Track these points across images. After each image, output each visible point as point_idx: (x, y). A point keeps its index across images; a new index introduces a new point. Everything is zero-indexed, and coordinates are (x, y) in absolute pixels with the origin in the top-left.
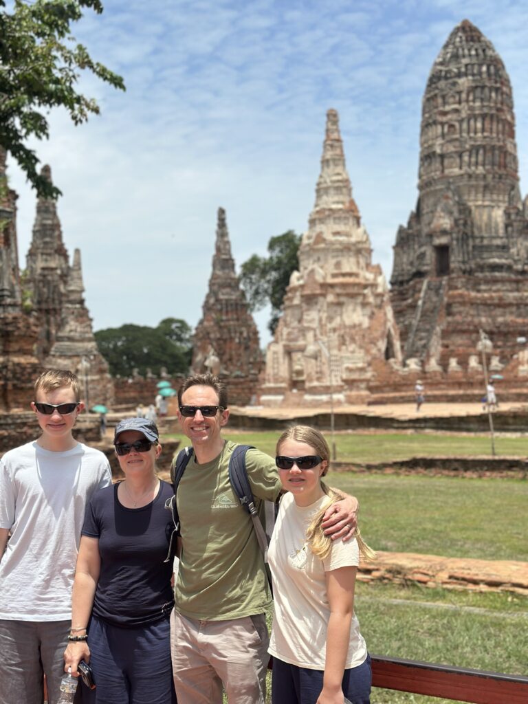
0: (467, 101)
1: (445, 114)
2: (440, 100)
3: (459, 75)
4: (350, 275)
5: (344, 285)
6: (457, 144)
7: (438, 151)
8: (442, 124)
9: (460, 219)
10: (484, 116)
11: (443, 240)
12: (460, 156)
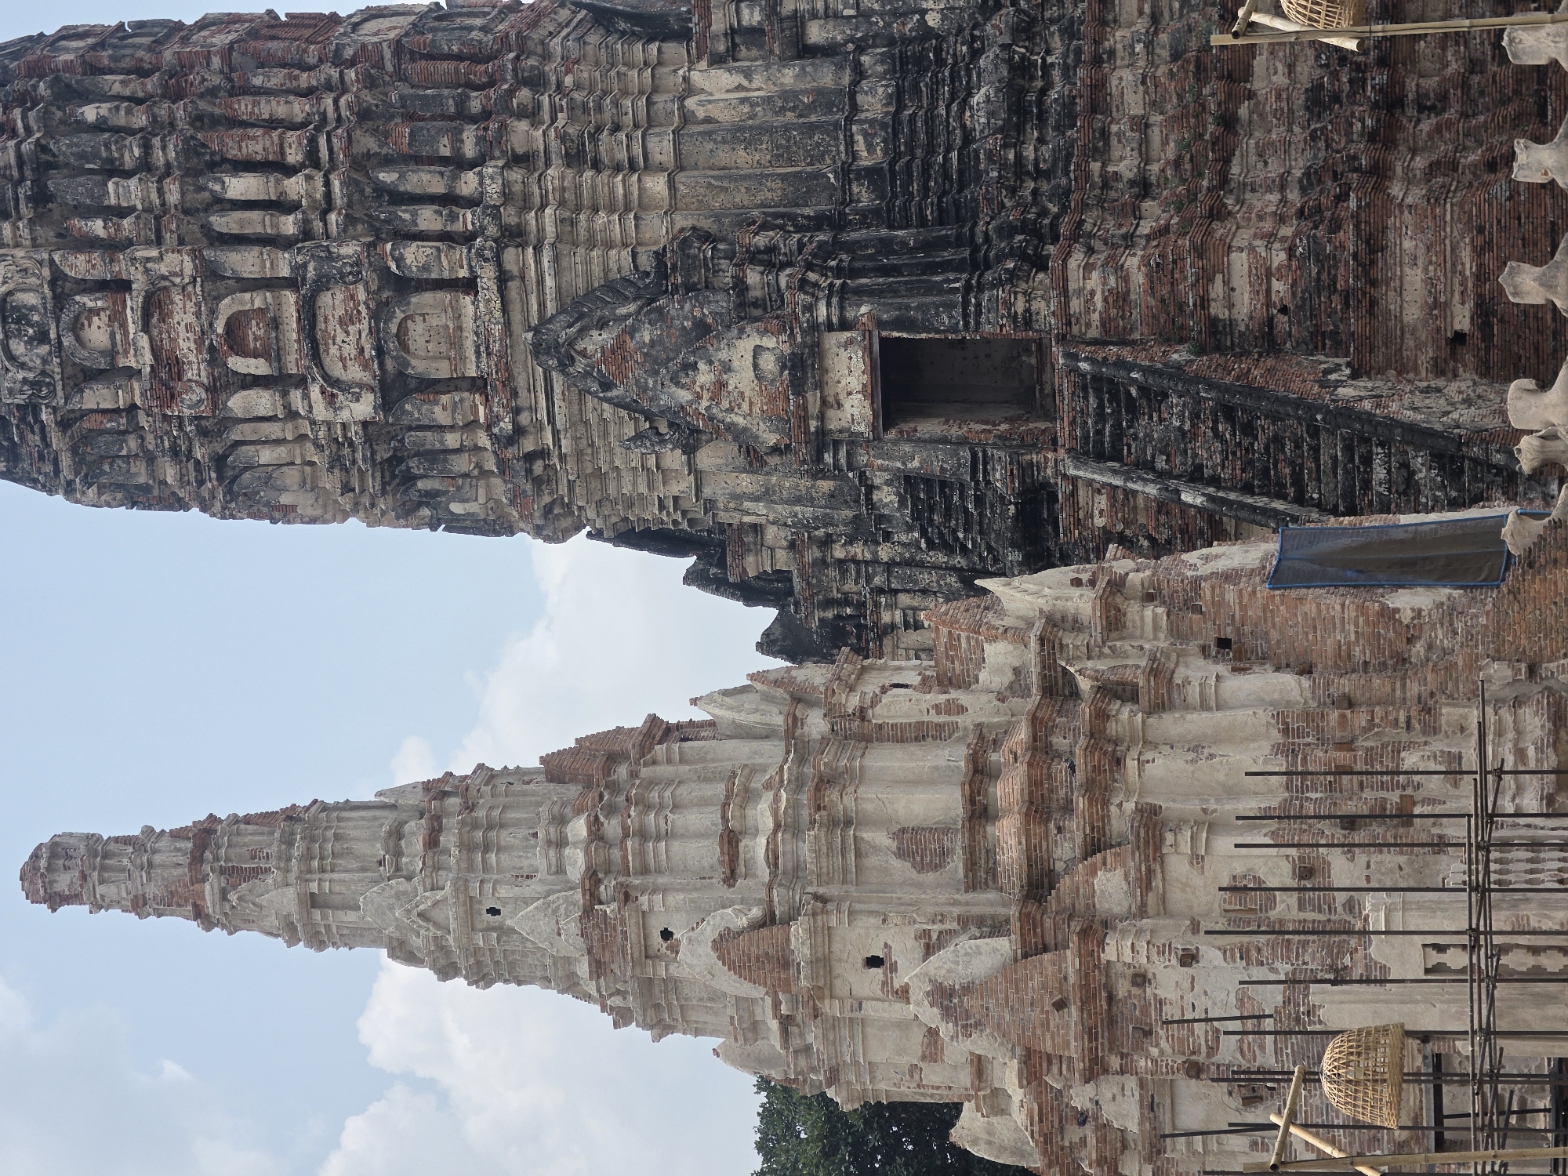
0: (113, 247)
2: (97, 397)
5: (1041, 812)
6: (332, 303)
7: (364, 408)
8: (223, 384)
9: (740, 286)
10: (201, 161)
11: (851, 376)
12: (404, 285)
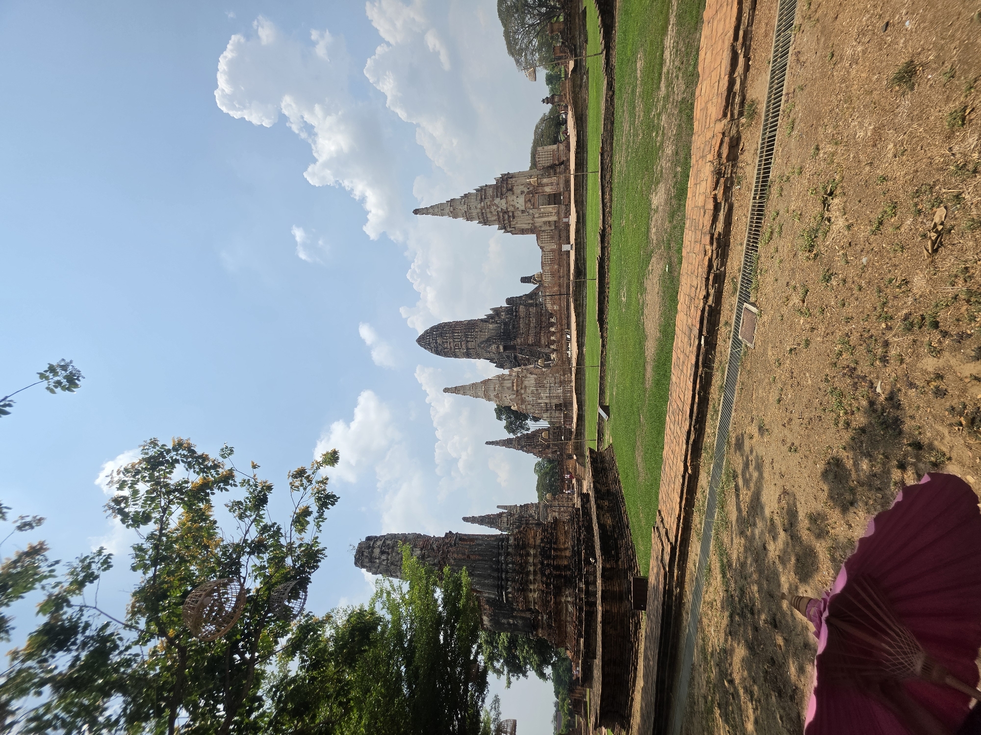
0: (446, 339)
1: (451, 347)
2: (446, 350)
3: (436, 343)
4: (513, 383)
5: (517, 386)
6: (463, 343)
7: (465, 351)
8: (455, 349)
9: (493, 341)
10: (453, 333)
11: (501, 348)
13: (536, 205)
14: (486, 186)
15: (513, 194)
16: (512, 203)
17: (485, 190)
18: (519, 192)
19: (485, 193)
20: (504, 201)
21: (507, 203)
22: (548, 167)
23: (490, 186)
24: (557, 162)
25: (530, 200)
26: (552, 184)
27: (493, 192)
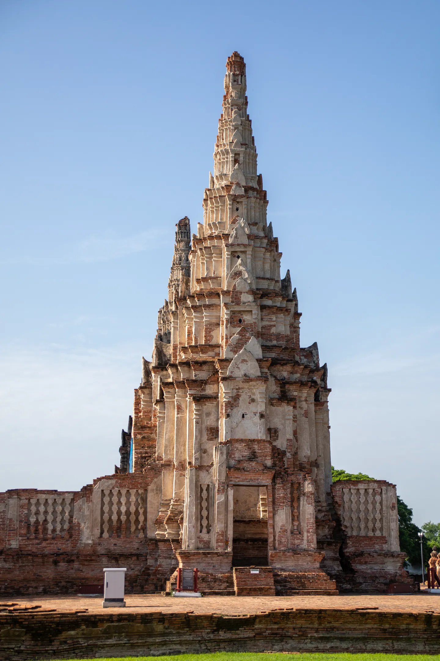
13: (238, 478)
14: (298, 315)
15: (271, 402)
16: (244, 397)
17: (287, 310)
18: (277, 422)
19: (280, 309)
20: (253, 369)
21: (247, 379)
22: (338, 520)
23: (295, 329)
24: (350, 549)
25: (253, 457)
26: (297, 532)
27: (278, 336)
